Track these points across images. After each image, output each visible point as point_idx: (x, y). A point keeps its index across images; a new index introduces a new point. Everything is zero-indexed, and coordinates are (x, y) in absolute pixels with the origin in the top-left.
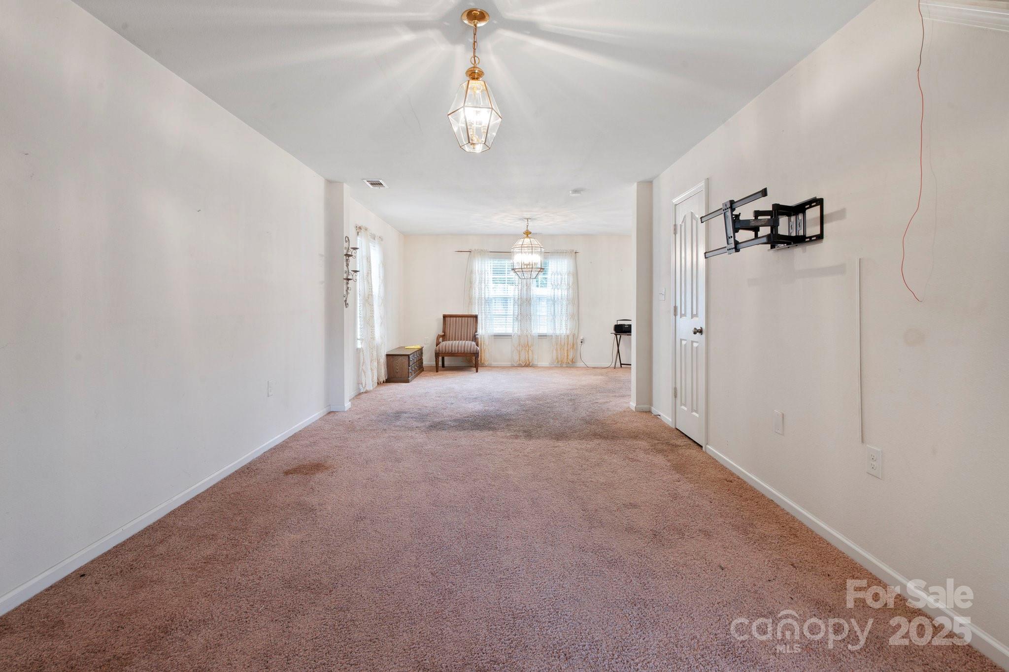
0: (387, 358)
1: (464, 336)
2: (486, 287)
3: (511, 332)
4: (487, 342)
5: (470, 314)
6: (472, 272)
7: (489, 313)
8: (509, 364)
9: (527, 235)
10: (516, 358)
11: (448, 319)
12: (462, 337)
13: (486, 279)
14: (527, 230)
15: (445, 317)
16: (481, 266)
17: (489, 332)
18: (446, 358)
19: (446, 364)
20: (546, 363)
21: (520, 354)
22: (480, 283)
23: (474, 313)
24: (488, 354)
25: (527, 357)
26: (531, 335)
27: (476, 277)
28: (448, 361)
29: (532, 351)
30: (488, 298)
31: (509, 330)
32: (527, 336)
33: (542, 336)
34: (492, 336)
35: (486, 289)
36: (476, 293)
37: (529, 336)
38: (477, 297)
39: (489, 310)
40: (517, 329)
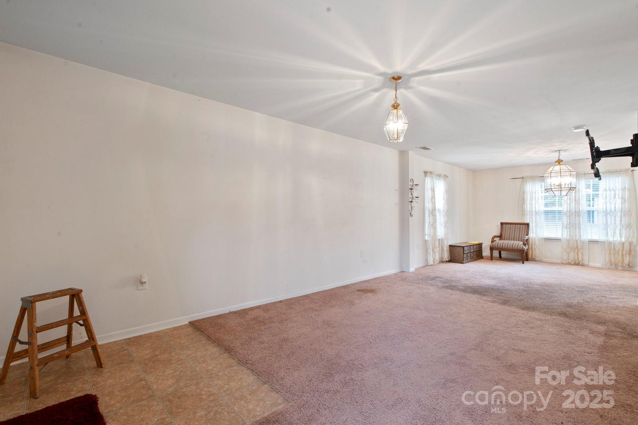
0: (450, 247)
1: (516, 238)
2: (537, 203)
3: (561, 237)
4: (537, 243)
5: (522, 222)
6: (524, 193)
7: (539, 221)
8: (559, 261)
9: (559, 163)
10: (565, 257)
11: (504, 226)
12: (515, 238)
13: (537, 197)
14: (559, 159)
15: (502, 224)
16: (532, 188)
17: (539, 236)
18: (502, 252)
19: (503, 256)
20: (599, 265)
21: (568, 255)
22: (531, 199)
23: (526, 222)
24: (537, 251)
25: (576, 258)
26: (580, 240)
27: (528, 196)
28: (504, 254)
29: (582, 254)
30: (538, 211)
31: (559, 236)
32: (577, 241)
33: (592, 242)
34: (542, 239)
35: (537, 204)
36: (528, 207)
37: (579, 241)
38: (528, 210)
39: (539, 220)
40: (566, 234)
